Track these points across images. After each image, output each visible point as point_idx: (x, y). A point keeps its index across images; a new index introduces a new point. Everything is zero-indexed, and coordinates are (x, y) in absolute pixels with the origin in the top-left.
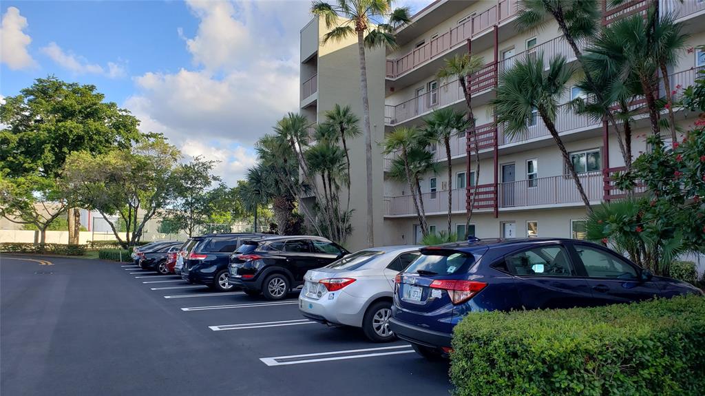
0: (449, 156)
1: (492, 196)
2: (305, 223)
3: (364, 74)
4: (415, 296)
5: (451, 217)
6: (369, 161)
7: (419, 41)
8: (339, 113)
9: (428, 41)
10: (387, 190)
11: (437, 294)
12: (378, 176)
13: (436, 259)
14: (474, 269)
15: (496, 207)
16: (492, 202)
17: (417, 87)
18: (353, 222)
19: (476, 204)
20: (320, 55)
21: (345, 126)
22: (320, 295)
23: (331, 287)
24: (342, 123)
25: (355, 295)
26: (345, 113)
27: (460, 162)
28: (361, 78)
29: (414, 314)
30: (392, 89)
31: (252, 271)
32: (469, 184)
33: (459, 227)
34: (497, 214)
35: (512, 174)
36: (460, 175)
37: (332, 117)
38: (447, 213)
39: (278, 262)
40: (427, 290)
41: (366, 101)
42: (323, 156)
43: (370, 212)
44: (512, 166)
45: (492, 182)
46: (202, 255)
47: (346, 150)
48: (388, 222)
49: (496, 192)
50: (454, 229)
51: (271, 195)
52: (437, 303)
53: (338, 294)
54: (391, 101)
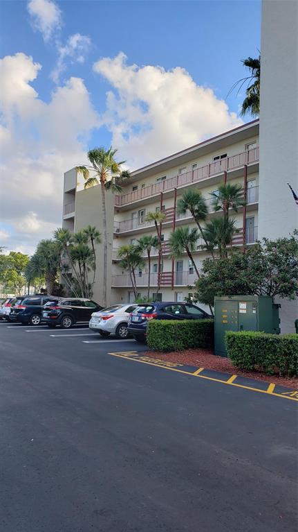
0: (149, 255)
1: (171, 278)
2: (65, 289)
3: (104, 207)
4: (136, 319)
5: (149, 288)
6: (105, 255)
7: (134, 185)
8: (90, 230)
9: (139, 188)
10: (114, 271)
11: (143, 318)
12: (109, 262)
13: (143, 308)
14: (155, 311)
15: (173, 284)
16: (171, 282)
17: (133, 211)
18: (94, 289)
19: (163, 278)
20: (77, 190)
21: (93, 236)
22: (99, 321)
23: (104, 318)
24: (92, 234)
25: (113, 321)
26: (94, 230)
27: (154, 258)
28: (102, 209)
29: (135, 325)
30: (118, 211)
31: (56, 315)
32: (159, 271)
33: (154, 294)
34: (173, 288)
35: (182, 267)
36: (155, 265)
37: (86, 232)
38: (147, 286)
39: (66, 310)
40: (140, 317)
41: (105, 222)
42: (82, 252)
43: (105, 284)
44: (182, 262)
45: (171, 271)
46: (23, 306)
47: (94, 250)
48: (113, 290)
49: (173, 277)
50: (151, 296)
51: (43, 272)
52: (143, 321)
53: (107, 320)
54: (117, 219)
